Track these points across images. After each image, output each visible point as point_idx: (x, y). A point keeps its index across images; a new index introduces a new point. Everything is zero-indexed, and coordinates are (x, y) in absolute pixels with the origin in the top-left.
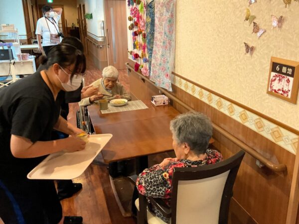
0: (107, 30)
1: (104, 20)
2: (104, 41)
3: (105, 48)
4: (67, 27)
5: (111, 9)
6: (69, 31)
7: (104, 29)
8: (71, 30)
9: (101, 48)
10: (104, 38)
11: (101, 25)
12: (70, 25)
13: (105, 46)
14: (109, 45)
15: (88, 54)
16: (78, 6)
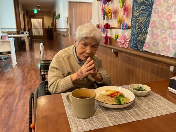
0: (70, 23)
1: (68, 16)
2: (68, 31)
3: (68, 36)
4: (45, 28)
5: (73, 9)
6: (46, 31)
7: (68, 23)
8: (47, 30)
9: (65, 36)
10: (68, 29)
11: (66, 20)
12: (47, 27)
13: (68, 35)
14: (71, 34)
15: (57, 43)
16: (52, 15)
